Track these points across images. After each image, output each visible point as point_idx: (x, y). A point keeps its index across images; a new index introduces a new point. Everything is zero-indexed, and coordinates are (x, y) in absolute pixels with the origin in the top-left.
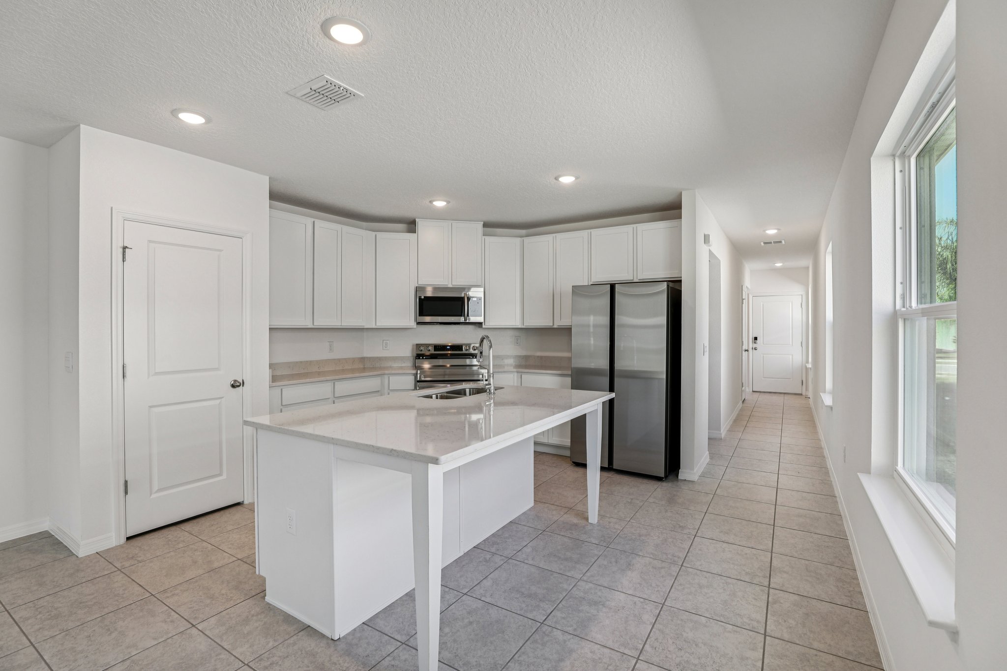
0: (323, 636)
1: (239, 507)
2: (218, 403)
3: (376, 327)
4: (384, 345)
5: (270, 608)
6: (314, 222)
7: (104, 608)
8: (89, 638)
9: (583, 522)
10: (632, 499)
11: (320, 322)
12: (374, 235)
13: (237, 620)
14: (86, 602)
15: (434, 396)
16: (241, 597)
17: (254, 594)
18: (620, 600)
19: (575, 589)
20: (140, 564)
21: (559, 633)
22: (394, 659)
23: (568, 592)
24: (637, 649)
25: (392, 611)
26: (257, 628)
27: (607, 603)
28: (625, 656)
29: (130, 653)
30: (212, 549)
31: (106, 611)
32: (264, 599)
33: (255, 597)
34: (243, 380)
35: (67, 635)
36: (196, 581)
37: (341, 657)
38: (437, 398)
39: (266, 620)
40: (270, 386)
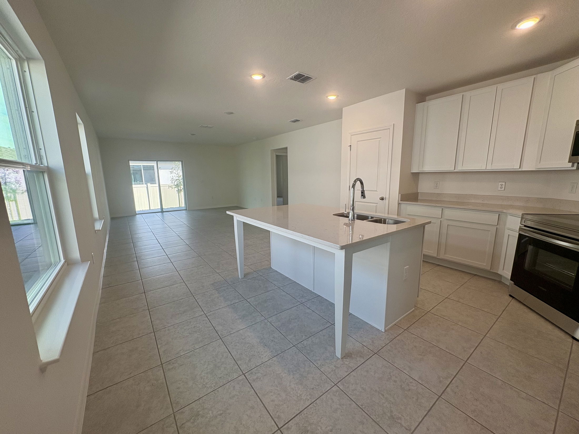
2: (376, 205)
18: (238, 325)
27: (241, 320)
28: (210, 311)
34: (386, 197)
40: (399, 203)
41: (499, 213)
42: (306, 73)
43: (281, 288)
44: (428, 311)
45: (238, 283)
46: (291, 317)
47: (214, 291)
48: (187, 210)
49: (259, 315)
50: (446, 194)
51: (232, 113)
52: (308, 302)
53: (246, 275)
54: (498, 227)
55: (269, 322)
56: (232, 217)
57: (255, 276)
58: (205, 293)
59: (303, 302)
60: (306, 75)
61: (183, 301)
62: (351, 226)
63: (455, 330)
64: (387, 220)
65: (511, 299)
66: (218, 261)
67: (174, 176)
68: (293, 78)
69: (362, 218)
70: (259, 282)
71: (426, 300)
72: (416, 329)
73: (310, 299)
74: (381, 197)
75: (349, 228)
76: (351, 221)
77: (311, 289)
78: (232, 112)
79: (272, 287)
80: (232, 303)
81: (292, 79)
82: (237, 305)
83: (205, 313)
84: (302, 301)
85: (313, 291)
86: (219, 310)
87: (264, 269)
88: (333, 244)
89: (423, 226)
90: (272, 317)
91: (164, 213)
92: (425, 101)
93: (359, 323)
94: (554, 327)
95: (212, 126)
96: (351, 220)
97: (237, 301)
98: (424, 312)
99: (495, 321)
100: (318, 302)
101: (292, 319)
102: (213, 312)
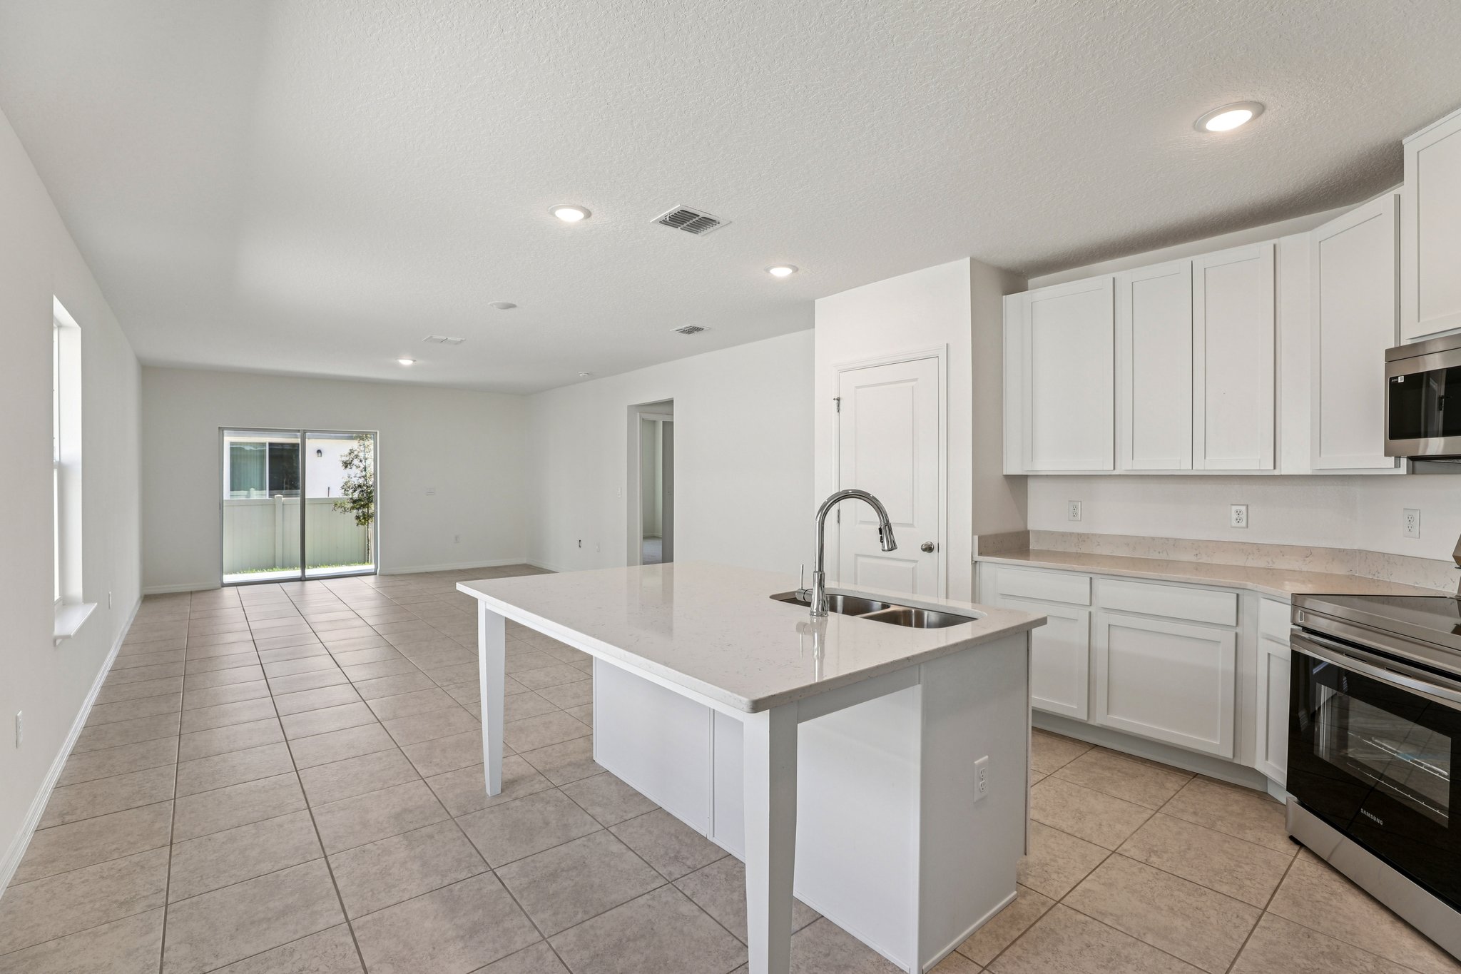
2: (912, 567)
18: (450, 962)
24: (359, 928)
27: (461, 944)
28: (366, 913)
34: (938, 544)
40: (976, 562)
41: (1238, 591)
42: (700, 207)
43: (613, 830)
44: (1057, 899)
45: (478, 814)
46: (628, 933)
47: (395, 840)
48: (376, 574)
49: (524, 926)
50: (1101, 536)
51: (513, 306)
52: (689, 878)
53: (508, 785)
54: (1239, 630)
55: (552, 953)
56: (474, 602)
57: (538, 787)
58: (368, 847)
59: (673, 878)
60: (702, 215)
61: (286, 876)
62: (816, 634)
63: (1135, 961)
64: (926, 613)
65: (1295, 852)
66: (431, 738)
67: (352, 476)
68: (668, 219)
69: (856, 607)
70: (546, 808)
71: (1053, 863)
72: (1018, 966)
73: (699, 867)
74: (924, 543)
75: (812, 638)
76: (817, 616)
77: (705, 831)
78: (514, 303)
79: (585, 825)
80: (446, 883)
81: (664, 222)
82: (460, 890)
83: (347, 920)
84: (670, 874)
85: (710, 838)
86: (397, 909)
87: (570, 764)
88: (730, 693)
89: (1024, 632)
90: (565, 932)
91: (307, 582)
92: (1027, 290)
93: (843, 947)
94: (1420, 942)
95: (459, 340)
96: (815, 614)
97: (463, 876)
98: (1043, 904)
99: (1250, 928)
100: (723, 876)
101: (629, 940)
102: (376, 915)
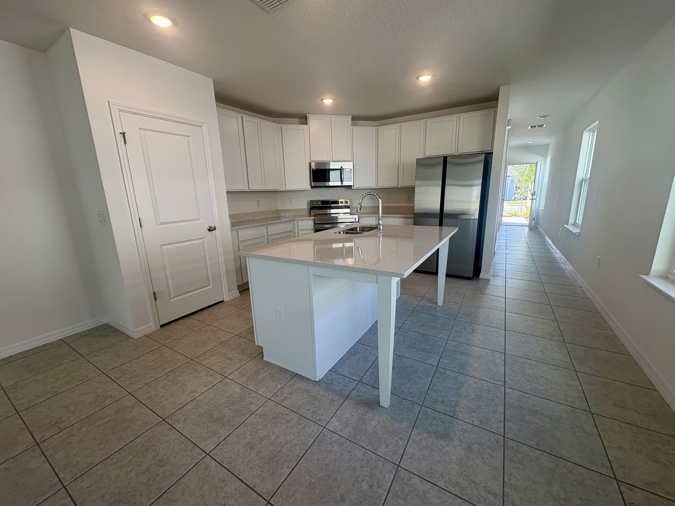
0: (309, 380)
1: (222, 304)
2: (202, 241)
3: (286, 190)
4: (290, 202)
5: (268, 364)
6: (242, 116)
7: (165, 369)
8: (164, 388)
9: (434, 305)
10: (457, 291)
11: (253, 187)
12: (280, 126)
13: (252, 372)
14: (152, 366)
15: (342, 232)
16: (248, 358)
17: (255, 356)
18: (478, 352)
19: (447, 345)
20: (176, 341)
21: (450, 372)
22: (358, 391)
23: (444, 347)
24: (502, 381)
25: (344, 362)
26: (266, 376)
27: (471, 353)
28: (496, 385)
29: (193, 396)
30: (217, 330)
31: (167, 371)
32: (263, 359)
33: (256, 358)
34: (215, 226)
35: (148, 387)
36: (215, 350)
37: (325, 391)
38: (344, 233)
39: (269, 371)
41: (294, 221)
54: (294, 231)
83: (503, 388)
102: (492, 381)
